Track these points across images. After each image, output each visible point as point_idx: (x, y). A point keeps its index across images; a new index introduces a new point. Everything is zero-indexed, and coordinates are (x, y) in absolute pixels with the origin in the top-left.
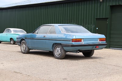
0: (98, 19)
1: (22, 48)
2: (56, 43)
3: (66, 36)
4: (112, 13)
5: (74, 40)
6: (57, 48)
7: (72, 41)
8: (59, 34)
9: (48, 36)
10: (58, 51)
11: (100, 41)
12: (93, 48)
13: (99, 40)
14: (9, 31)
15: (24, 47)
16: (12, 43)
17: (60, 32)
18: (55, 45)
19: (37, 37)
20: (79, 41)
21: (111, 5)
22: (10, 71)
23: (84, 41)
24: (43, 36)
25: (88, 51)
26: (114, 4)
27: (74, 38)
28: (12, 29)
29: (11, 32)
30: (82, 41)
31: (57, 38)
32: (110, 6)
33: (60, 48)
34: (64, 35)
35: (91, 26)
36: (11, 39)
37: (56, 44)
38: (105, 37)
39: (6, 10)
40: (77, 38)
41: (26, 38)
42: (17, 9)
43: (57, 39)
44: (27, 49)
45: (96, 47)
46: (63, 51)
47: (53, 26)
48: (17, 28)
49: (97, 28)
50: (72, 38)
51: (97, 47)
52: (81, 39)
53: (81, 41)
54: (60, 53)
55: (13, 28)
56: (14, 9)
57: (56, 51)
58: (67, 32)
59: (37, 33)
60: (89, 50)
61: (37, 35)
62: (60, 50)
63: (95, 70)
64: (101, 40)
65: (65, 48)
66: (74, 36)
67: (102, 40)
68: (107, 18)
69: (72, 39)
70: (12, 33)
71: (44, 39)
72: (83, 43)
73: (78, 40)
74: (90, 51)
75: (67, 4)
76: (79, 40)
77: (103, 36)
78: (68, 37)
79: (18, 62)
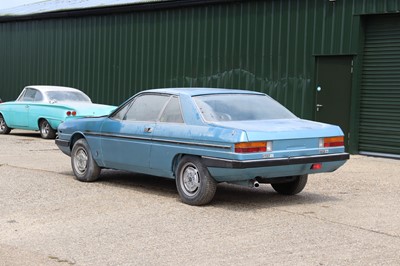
0: (320, 56)
1: (77, 165)
2: (183, 155)
3: (218, 133)
4: (366, 40)
5: (243, 146)
6: (189, 170)
7: (237, 150)
8: (195, 124)
9: (161, 128)
10: (190, 180)
11: (325, 145)
12: (303, 169)
13: (321, 145)
14: (34, 95)
15: (81, 161)
16: (46, 135)
17: (198, 118)
18: (183, 160)
19: (122, 130)
20: (257, 149)
21: (363, 13)
22: (37, 254)
23: (273, 149)
24: (142, 129)
25: (289, 180)
26: (374, 11)
27: (242, 140)
28: (43, 89)
29: (41, 98)
30: (269, 148)
31: (188, 136)
32: (362, 16)
33: (196, 171)
34: (210, 130)
35: (300, 82)
36: (42, 121)
37: (185, 158)
38: (342, 134)
39: (25, 23)
40: (252, 138)
41: (88, 132)
42: (60, 22)
43: (188, 140)
44: (92, 168)
45: (312, 168)
46: (206, 179)
47: (175, 96)
48: (62, 85)
49: (319, 89)
50: (236, 141)
51: (317, 166)
52: (265, 142)
53: (265, 149)
54: (198, 185)
55: (48, 84)
56: (51, 22)
57: (186, 179)
58: (220, 119)
59: (124, 119)
60: (291, 177)
61: (123, 122)
62: (196, 177)
63: (309, 250)
64: (329, 142)
65: (214, 171)
66: (243, 133)
67: (332, 145)
68: (351, 57)
69: (236, 144)
70: (46, 100)
71: (147, 138)
72: (272, 156)
73: (254, 146)
74: (292, 180)
75: (220, 8)
76: (260, 146)
77: (336, 131)
78: (222, 137)
79: (63, 217)
